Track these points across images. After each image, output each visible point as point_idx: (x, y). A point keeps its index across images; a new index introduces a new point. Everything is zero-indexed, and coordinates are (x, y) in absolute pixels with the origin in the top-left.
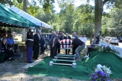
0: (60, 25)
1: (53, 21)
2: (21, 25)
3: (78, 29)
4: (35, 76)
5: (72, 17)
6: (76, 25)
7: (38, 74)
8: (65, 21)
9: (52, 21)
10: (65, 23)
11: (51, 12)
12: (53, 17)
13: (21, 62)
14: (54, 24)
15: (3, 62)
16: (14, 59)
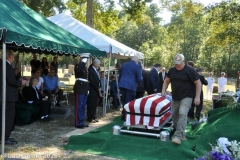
0: (171, 49)
1: (155, 42)
2: (60, 50)
3: (210, 60)
4: (79, 154)
5: (197, 32)
6: (206, 49)
7: (85, 150)
8: (182, 41)
9: (151, 41)
10: (181, 45)
11: (151, 23)
12: (155, 33)
13: (63, 126)
14: (156, 48)
15: (29, 123)
16: (52, 119)
